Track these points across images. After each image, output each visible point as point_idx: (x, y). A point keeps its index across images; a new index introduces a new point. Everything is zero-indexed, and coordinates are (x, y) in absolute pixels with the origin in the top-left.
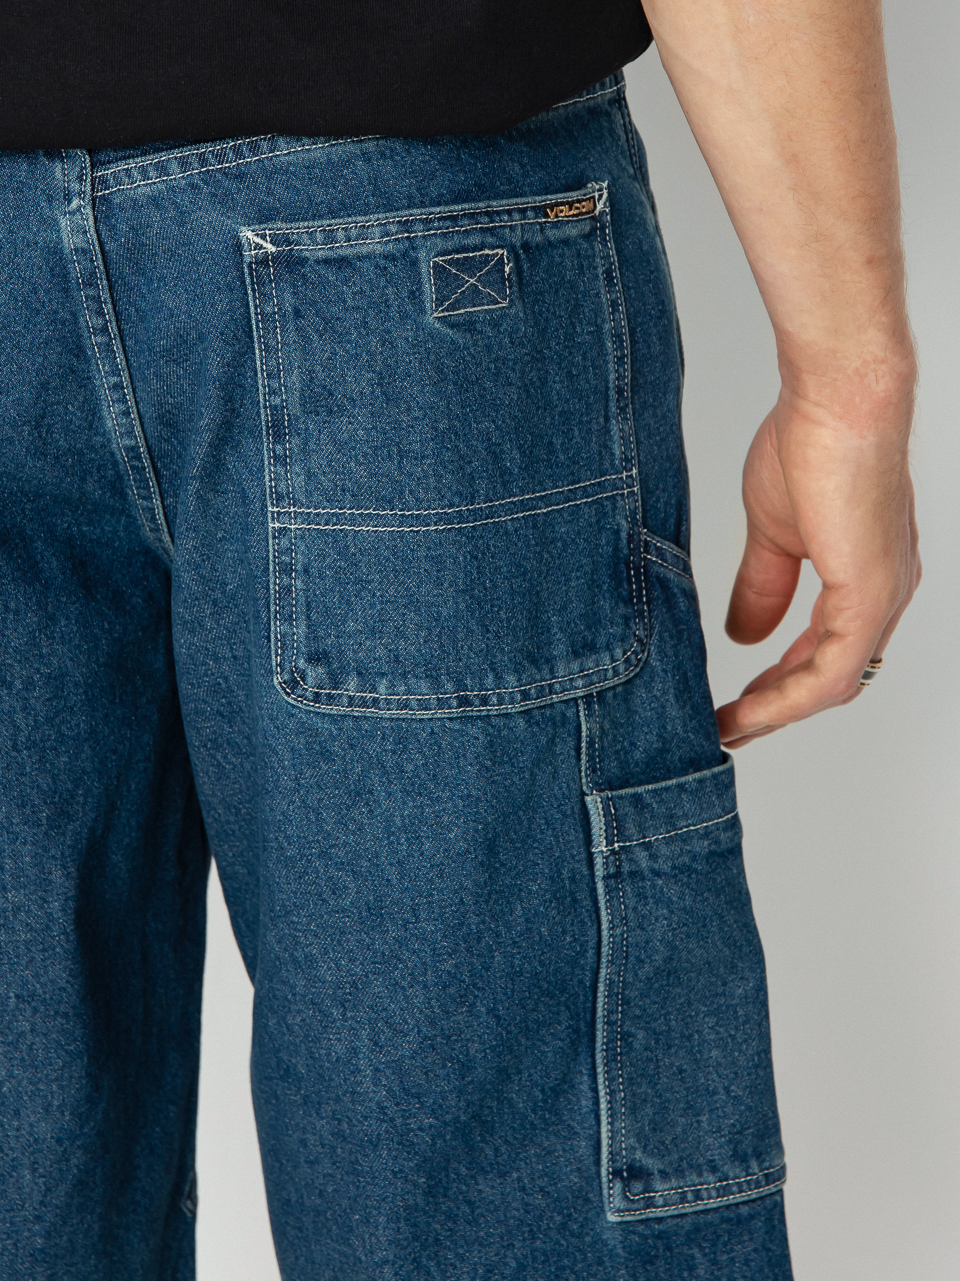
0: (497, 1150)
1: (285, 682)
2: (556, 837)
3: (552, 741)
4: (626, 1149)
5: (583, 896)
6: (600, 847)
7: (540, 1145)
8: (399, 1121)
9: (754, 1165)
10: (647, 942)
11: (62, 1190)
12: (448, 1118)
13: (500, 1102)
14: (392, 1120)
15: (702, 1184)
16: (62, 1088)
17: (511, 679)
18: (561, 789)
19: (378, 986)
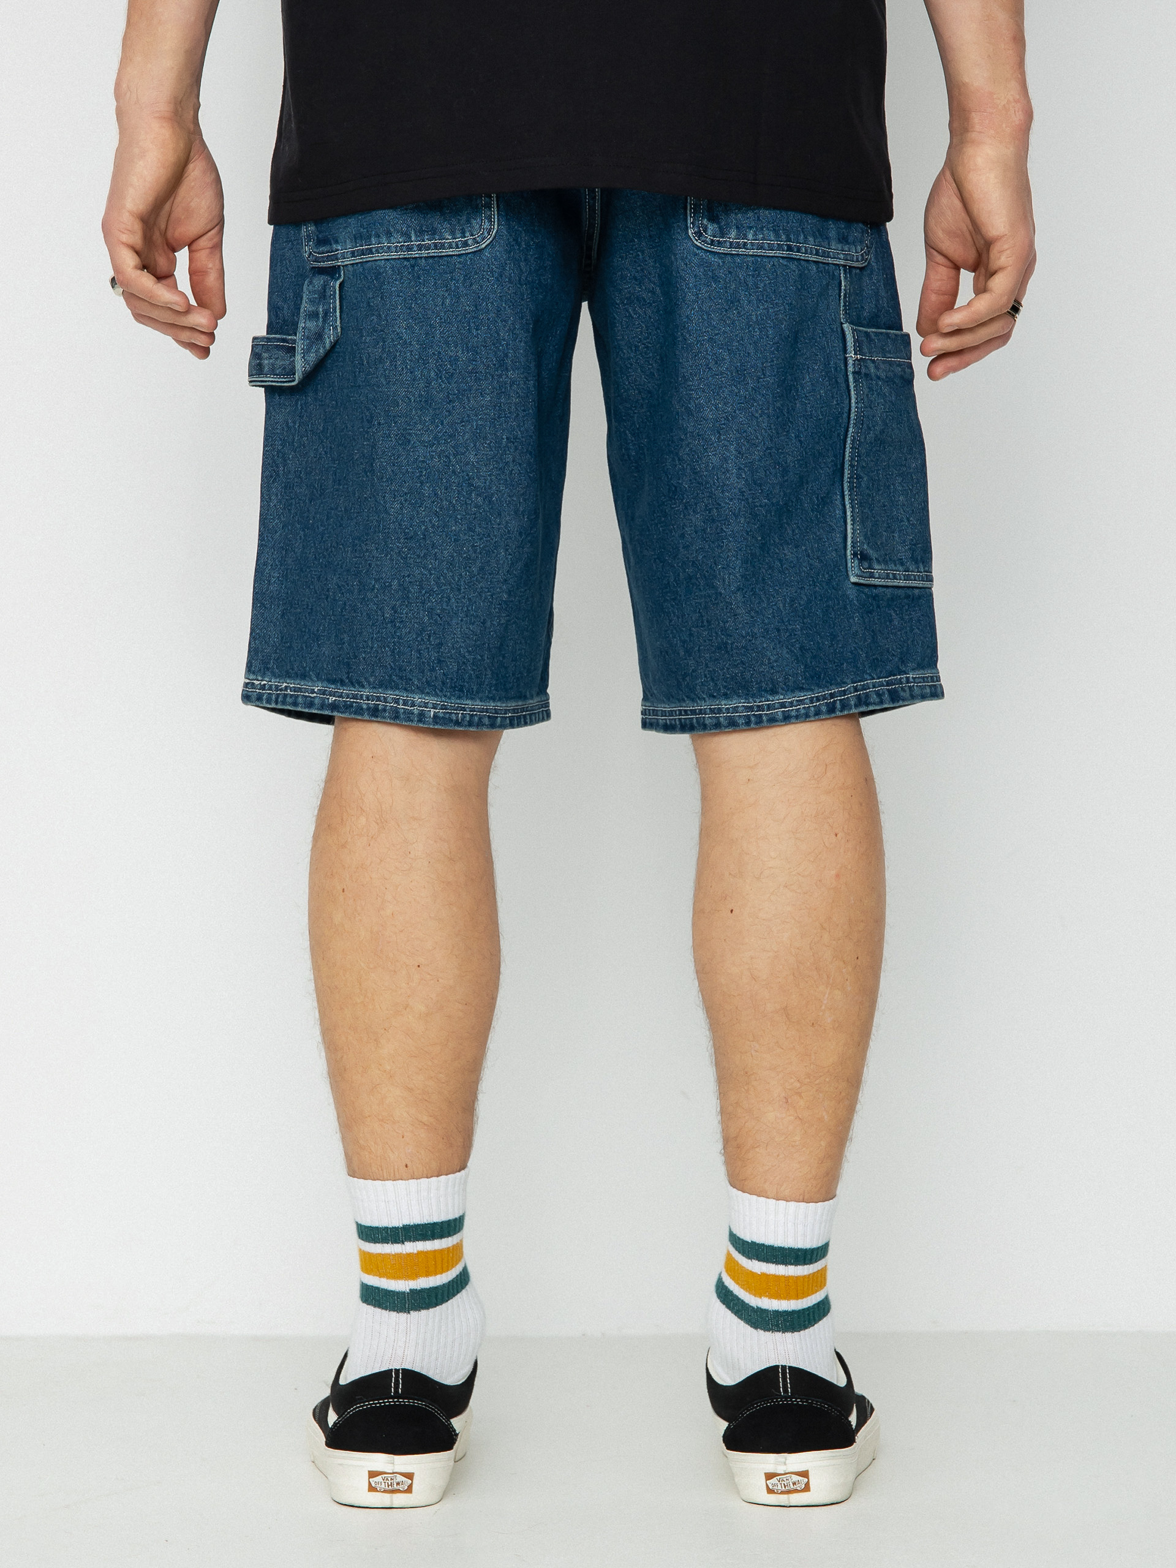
0: (793, 531)
1: (695, 233)
2: (828, 342)
3: (828, 285)
4: (859, 542)
5: (841, 380)
6: (851, 355)
7: (815, 534)
8: (750, 500)
9: (921, 566)
10: (873, 417)
11: (520, 565)
12: (774, 501)
13: (797, 500)
14: (747, 499)
15: (896, 571)
16: (525, 500)
17: (811, 239)
18: (831, 315)
19: (742, 417)
